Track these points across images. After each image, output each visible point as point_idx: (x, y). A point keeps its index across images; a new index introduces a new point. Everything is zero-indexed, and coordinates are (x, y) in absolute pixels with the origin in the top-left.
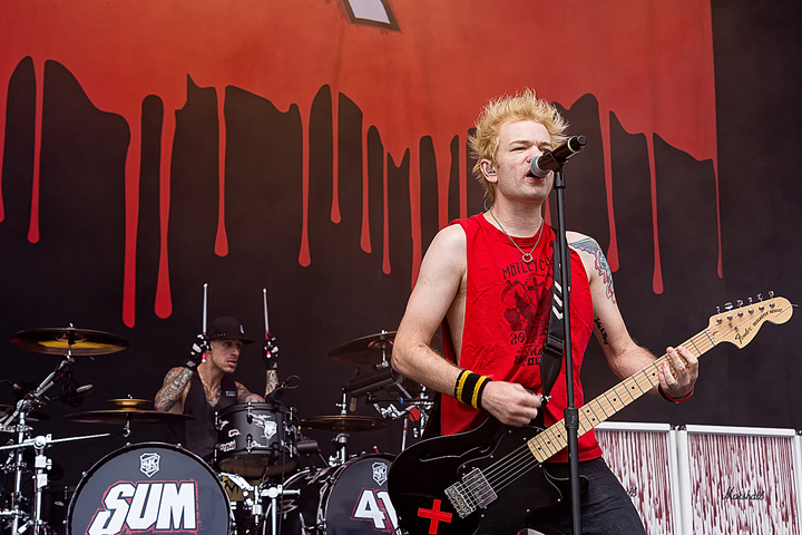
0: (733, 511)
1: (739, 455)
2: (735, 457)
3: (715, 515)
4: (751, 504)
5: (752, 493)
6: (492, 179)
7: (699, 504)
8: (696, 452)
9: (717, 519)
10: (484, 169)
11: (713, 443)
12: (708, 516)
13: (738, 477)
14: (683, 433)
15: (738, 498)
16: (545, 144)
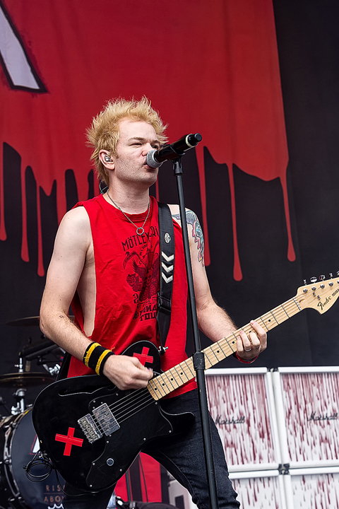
0: (316, 429)
1: (318, 387)
2: (315, 390)
3: (303, 433)
4: (328, 423)
5: (329, 415)
6: (109, 166)
7: (291, 426)
8: (287, 387)
9: (305, 436)
10: (102, 158)
11: (299, 380)
12: (298, 434)
13: (318, 404)
14: (277, 374)
15: (319, 419)
16: (156, 142)
